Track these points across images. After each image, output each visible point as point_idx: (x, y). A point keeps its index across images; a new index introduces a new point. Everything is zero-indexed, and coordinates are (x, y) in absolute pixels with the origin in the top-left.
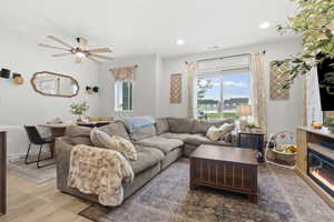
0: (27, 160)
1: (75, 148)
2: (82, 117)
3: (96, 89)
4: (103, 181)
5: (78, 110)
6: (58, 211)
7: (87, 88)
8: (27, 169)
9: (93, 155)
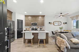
0: (52, 37)
1: (58, 37)
2: (62, 30)
3: (66, 23)
4: (61, 45)
5: (61, 29)
6: (54, 47)
7: (64, 23)
8: (52, 38)
9: (60, 39)
